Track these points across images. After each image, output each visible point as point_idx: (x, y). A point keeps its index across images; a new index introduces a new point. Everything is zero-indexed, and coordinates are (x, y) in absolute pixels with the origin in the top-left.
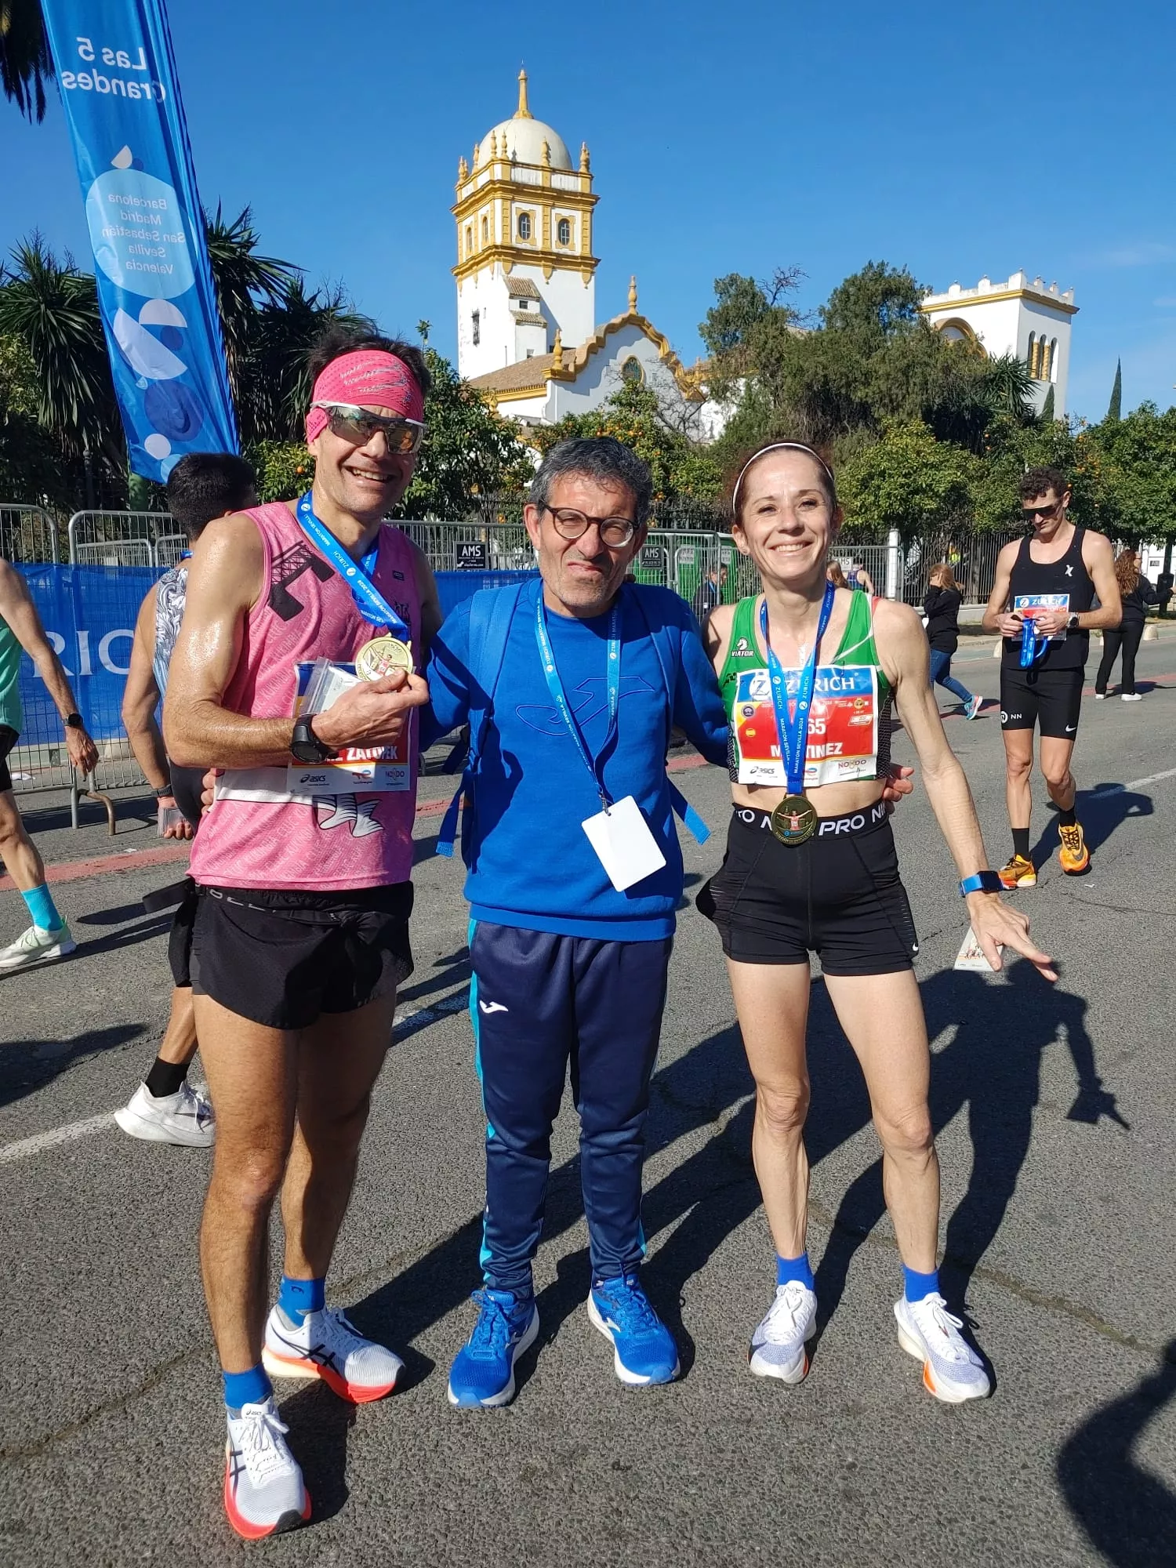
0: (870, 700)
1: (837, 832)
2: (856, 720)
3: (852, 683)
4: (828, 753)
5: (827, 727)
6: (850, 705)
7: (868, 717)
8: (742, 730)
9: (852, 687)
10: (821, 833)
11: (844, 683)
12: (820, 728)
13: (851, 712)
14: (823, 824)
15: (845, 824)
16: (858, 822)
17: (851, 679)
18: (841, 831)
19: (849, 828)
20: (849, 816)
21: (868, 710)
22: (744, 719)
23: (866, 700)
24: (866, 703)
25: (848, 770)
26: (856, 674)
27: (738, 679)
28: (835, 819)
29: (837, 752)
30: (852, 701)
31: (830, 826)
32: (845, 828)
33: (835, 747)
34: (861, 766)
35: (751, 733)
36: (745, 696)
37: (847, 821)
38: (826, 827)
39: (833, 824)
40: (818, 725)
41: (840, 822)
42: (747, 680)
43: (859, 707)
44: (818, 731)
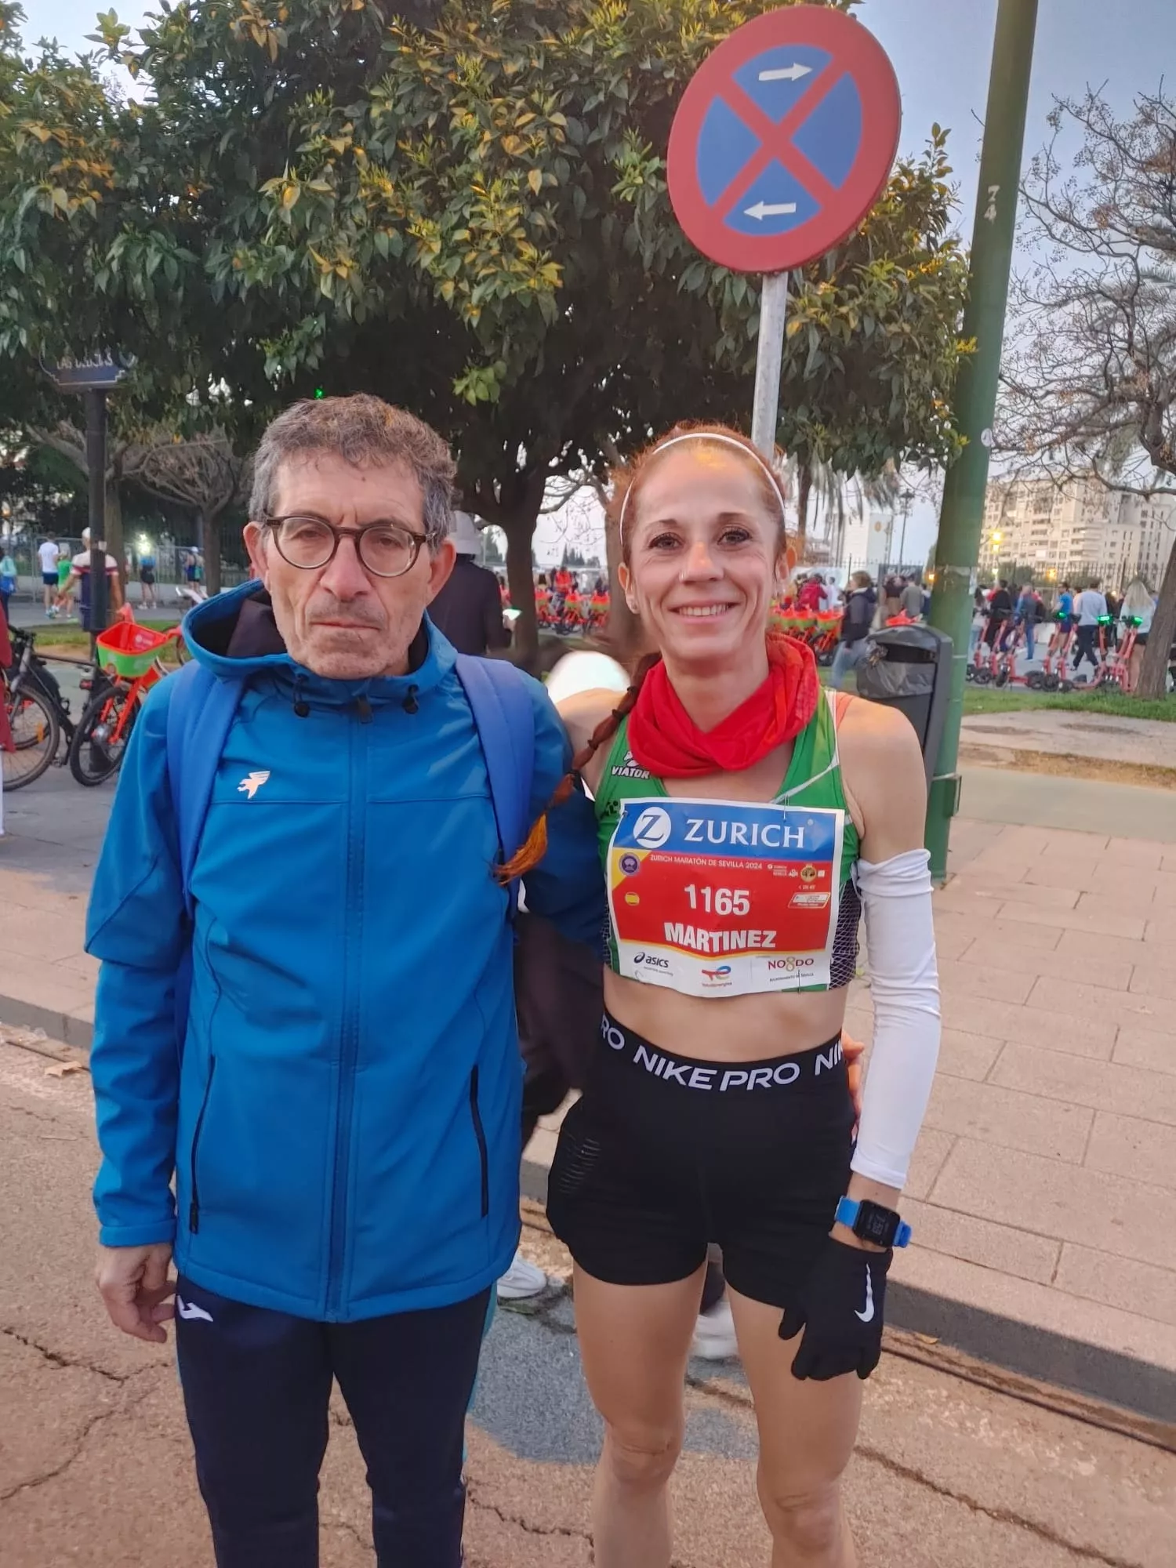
0: (828, 868)
1: (750, 1087)
2: (801, 899)
3: (800, 837)
4: (751, 944)
5: (752, 904)
6: (793, 874)
7: (823, 897)
8: (620, 892)
9: (800, 845)
10: (723, 1087)
11: (787, 836)
12: (741, 907)
13: (797, 885)
14: (728, 1074)
15: (765, 1075)
16: (785, 1074)
17: (801, 830)
18: (756, 1085)
19: (771, 1081)
20: (773, 1063)
21: (824, 885)
22: (622, 876)
23: (819, 867)
24: (822, 874)
25: (783, 972)
26: (811, 822)
27: (622, 810)
28: (747, 1067)
29: (767, 944)
30: (799, 867)
31: (739, 1078)
32: (763, 1082)
33: (763, 938)
34: (804, 969)
35: (632, 899)
36: (626, 838)
37: (769, 1071)
38: (732, 1078)
39: (744, 1075)
40: (737, 901)
41: (754, 1073)
42: (635, 811)
43: (809, 879)
44: (736, 911)
